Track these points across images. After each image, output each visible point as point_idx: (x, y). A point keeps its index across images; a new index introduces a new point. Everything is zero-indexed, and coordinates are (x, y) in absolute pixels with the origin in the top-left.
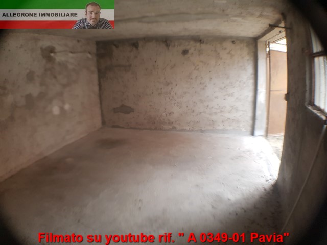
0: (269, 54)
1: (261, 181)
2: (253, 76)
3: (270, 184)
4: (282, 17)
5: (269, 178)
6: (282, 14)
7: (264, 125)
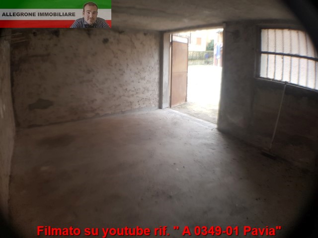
0: (171, 43)
1: (209, 131)
2: (158, 62)
3: (216, 131)
4: (225, 24)
5: (211, 128)
6: (224, 22)
7: (168, 100)
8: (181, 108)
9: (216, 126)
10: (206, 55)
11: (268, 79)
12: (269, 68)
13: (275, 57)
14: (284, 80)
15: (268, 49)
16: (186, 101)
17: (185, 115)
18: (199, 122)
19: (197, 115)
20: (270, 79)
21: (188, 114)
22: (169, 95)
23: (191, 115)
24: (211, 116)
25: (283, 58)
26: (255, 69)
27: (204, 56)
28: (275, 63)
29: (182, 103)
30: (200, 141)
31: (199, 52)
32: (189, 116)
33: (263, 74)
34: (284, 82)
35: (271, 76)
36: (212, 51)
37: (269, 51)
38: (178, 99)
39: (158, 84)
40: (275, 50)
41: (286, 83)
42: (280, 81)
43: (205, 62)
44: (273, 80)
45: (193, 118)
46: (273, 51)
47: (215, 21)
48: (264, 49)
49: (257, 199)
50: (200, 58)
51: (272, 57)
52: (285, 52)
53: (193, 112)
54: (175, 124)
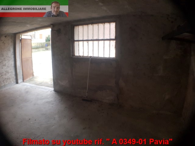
0: (21, 40)
1: (49, 93)
2: (13, 53)
3: (53, 92)
4: (52, 26)
5: (50, 91)
6: (51, 24)
7: (21, 77)
8: (30, 81)
9: (53, 89)
10: (46, 44)
11: (79, 56)
12: (79, 50)
13: (83, 43)
14: (89, 56)
15: (79, 38)
16: (33, 76)
17: (33, 85)
18: (42, 88)
19: (41, 84)
20: (81, 56)
21: (35, 84)
22: (21, 74)
23: (37, 85)
24: (50, 83)
25: (88, 43)
26: (71, 51)
27: (44, 45)
28: (83, 46)
29: (31, 78)
30: (44, 101)
31: (41, 43)
32: (36, 86)
33: (76, 54)
34: (89, 57)
35: (81, 54)
36: (49, 42)
37: (79, 40)
38: (28, 75)
39: (14, 67)
40: (83, 38)
41: (90, 57)
42: (87, 57)
43: (46, 49)
44: (83, 56)
45: (38, 86)
46: (81, 39)
47: (46, 24)
48: (76, 39)
49: (84, 129)
50: (42, 47)
51: (81, 43)
52: (89, 39)
53: (38, 82)
54: (27, 92)
